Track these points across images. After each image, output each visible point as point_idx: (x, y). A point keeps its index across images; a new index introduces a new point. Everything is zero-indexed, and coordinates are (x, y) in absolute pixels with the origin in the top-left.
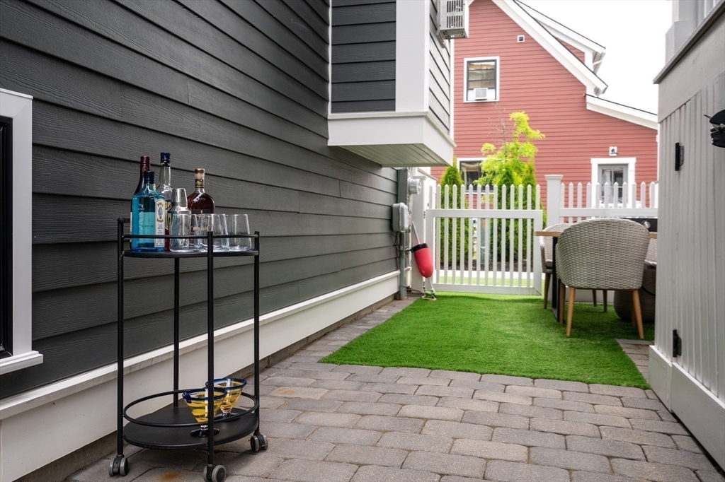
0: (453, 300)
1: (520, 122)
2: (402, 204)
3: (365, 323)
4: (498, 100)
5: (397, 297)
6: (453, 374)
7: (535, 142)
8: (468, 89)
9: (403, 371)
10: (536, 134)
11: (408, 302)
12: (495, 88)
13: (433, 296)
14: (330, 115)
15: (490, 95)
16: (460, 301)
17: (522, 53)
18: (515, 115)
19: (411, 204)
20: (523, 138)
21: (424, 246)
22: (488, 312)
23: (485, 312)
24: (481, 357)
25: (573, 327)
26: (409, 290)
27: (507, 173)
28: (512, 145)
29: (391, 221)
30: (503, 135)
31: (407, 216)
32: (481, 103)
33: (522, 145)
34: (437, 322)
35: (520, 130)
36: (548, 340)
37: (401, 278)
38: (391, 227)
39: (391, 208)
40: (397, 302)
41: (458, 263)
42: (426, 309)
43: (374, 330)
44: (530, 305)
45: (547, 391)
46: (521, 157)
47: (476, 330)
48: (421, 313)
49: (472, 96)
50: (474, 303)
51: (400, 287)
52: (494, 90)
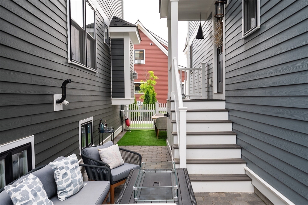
0: (135, 132)
1: (151, 74)
2: (123, 110)
3: (118, 138)
4: (145, 63)
5: (122, 132)
6: (137, 146)
7: (156, 80)
8: (135, 60)
9: (129, 146)
10: (156, 78)
11: (125, 133)
12: (144, 60)
13: (130, 131)
14: (112, 99)
15: (142, 62)
16: (137, 132)
17: (152, 49)
18: (150, 72)
19: (124, 110)
20: (152, 79)
21: (128, 119)
22: (143, 134)
23: (142, 134)
24: (141, 143)
25: (159, 137)
26: (124, 129)
27: (147, 92)
28: (149, 81)
29: (120, 115)
30: (146, 77)
31: (124, 113)
32: (139, 64)
33: (152, 81)
34: (133, 137)
35: (151, 77)
36: (154, 139)
37: (123, 127)
38: (121, 116)
39: (120, 111)
40: (122, 133)
41: (134, 119)
42: (129, 134)
43: (120, 140)
44: (152, 132)
45: (152, 147)
46: (152, 84)
47: (140, 138)
48: (128, 135)
49: (137, 62)
50: (140, 132)
51: (122, 129)
52: (143, 60)
